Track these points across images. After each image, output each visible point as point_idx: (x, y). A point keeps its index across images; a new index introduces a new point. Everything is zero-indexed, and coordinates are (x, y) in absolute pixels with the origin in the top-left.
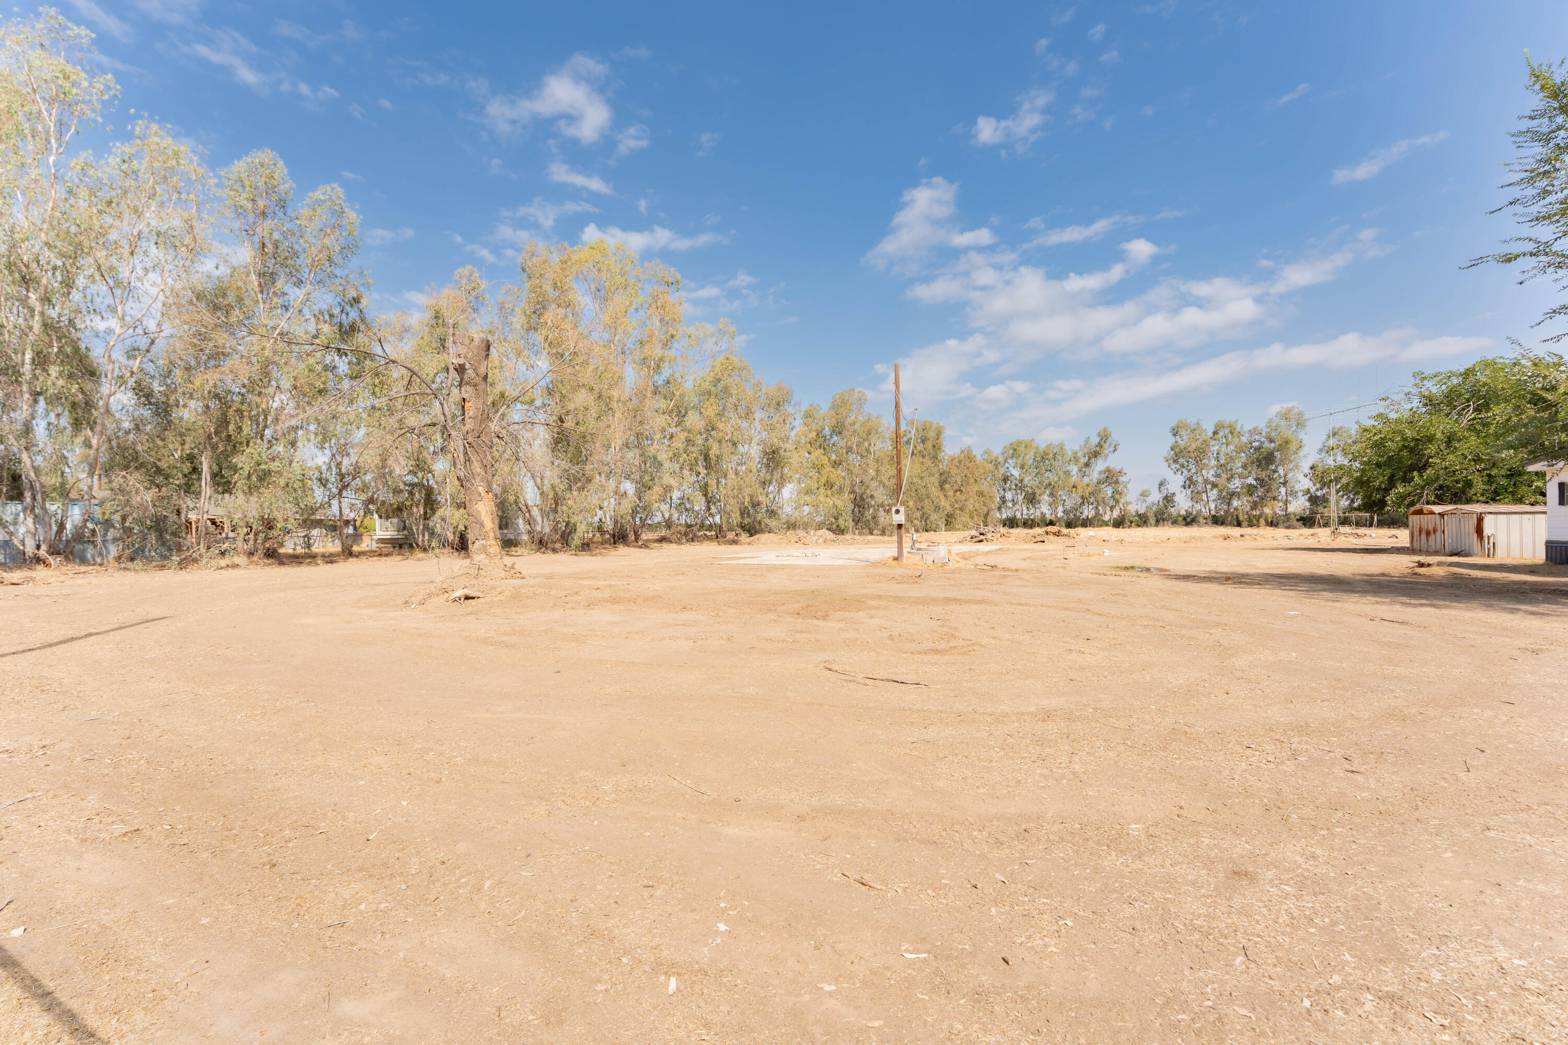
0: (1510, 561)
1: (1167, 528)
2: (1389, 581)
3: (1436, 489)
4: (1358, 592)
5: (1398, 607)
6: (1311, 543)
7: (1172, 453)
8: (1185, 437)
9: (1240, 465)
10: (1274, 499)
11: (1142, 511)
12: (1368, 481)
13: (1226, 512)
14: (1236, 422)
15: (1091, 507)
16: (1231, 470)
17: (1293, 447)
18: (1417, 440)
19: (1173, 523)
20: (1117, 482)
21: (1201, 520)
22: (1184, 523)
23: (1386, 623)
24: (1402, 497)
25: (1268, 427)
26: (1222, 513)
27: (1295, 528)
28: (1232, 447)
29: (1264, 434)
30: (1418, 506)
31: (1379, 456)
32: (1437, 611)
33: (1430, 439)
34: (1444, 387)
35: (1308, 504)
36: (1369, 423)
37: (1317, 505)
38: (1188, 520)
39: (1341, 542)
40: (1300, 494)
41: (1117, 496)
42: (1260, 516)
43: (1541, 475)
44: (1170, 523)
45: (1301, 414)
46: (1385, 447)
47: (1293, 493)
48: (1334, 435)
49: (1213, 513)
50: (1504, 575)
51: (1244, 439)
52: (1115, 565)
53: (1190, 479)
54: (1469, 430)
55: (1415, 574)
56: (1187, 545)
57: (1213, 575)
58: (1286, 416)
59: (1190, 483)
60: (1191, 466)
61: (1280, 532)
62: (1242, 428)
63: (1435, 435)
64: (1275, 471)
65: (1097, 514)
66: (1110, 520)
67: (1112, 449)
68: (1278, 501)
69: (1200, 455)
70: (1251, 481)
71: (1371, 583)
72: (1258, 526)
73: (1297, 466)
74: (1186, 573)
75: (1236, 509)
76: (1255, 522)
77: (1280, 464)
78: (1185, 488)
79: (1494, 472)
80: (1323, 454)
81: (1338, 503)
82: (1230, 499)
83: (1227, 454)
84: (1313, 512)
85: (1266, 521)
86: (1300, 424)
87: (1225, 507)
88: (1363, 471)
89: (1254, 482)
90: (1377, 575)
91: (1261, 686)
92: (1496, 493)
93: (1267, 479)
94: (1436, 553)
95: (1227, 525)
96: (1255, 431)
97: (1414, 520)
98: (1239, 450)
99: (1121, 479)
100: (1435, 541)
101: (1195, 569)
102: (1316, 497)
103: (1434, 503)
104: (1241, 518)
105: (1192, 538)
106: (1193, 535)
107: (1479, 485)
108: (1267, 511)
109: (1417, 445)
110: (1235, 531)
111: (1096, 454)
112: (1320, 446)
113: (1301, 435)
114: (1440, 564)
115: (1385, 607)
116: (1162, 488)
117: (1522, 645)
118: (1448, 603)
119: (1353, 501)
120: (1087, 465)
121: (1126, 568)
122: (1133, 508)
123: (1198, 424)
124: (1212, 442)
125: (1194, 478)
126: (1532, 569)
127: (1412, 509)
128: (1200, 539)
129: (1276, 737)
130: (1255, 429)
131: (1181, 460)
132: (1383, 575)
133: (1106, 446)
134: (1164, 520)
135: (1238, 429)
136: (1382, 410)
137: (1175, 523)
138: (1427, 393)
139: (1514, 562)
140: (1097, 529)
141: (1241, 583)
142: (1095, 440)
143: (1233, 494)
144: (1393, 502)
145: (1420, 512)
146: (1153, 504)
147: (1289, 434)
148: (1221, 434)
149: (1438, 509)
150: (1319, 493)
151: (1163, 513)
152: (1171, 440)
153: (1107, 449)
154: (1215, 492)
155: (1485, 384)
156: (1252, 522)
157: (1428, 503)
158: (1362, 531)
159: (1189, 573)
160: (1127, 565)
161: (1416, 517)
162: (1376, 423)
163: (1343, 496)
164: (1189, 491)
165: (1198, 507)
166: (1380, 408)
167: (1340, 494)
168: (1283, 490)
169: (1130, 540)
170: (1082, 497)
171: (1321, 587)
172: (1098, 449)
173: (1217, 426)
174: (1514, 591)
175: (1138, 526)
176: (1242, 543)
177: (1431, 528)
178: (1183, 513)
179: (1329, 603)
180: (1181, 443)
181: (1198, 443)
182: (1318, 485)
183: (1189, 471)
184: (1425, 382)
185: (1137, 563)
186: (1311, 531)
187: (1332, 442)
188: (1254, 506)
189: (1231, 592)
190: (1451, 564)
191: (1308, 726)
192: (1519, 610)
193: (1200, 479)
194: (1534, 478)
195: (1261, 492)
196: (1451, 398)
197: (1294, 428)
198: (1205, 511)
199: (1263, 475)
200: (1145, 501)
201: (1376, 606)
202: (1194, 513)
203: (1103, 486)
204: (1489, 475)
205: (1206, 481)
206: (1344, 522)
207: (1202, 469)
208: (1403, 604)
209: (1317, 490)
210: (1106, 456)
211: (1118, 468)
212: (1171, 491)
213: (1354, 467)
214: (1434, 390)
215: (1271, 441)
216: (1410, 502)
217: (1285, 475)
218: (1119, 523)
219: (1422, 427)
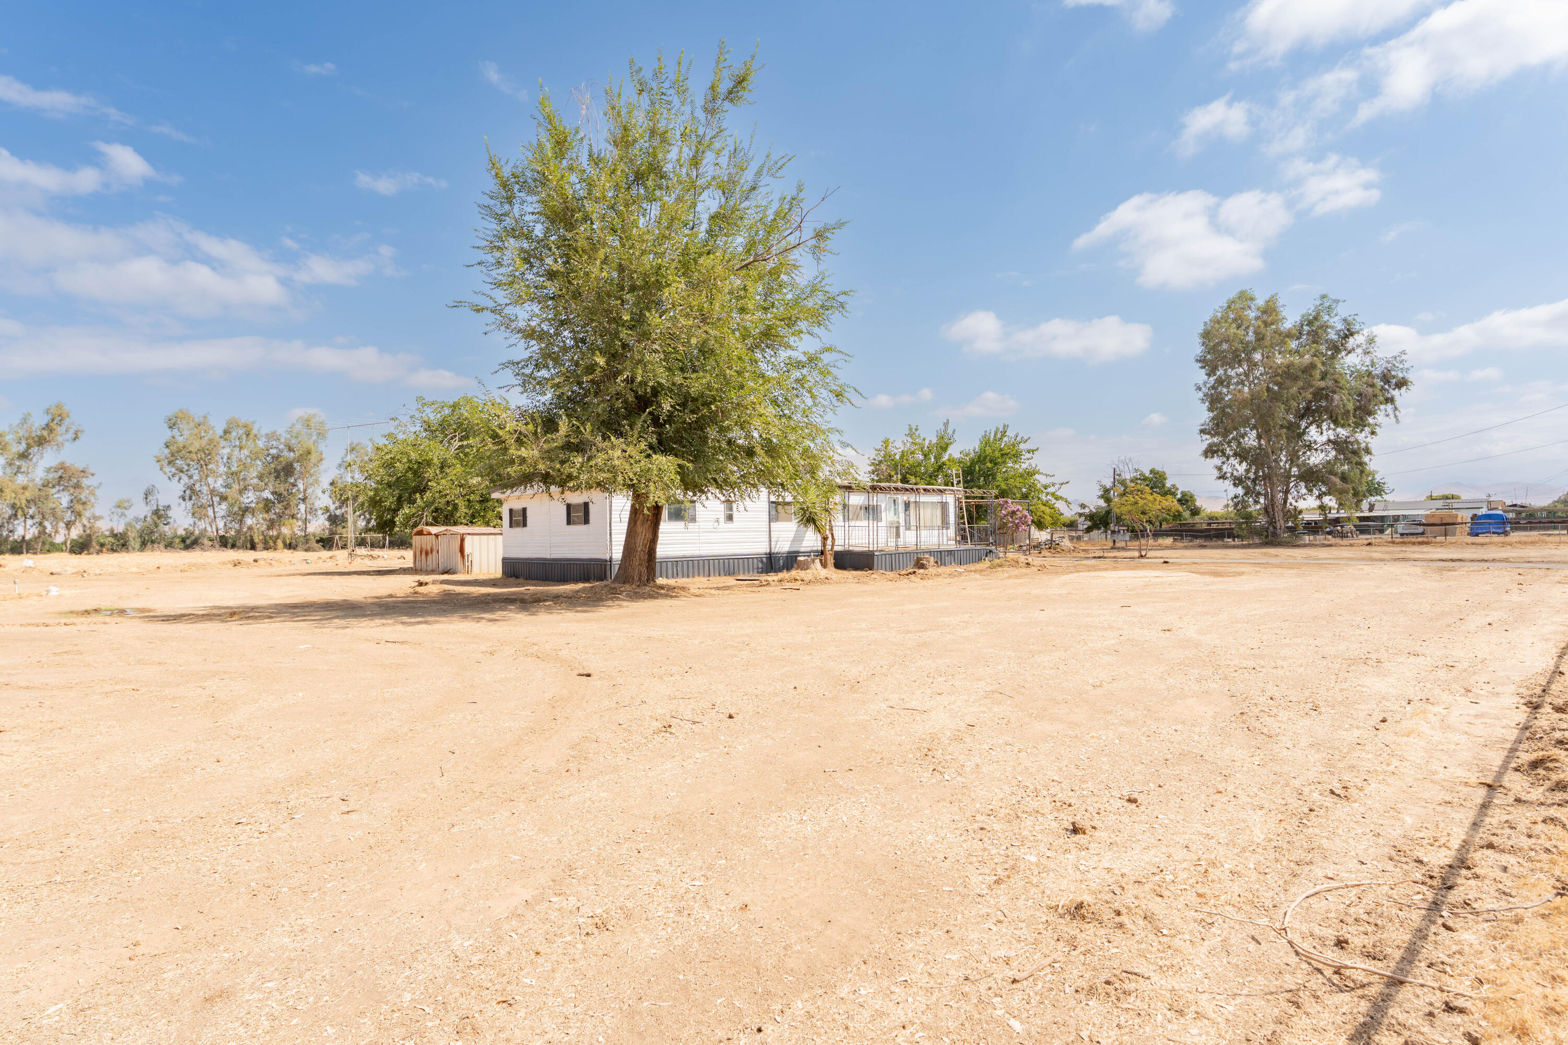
0: (481, 577)
1: (157, 553)
2: (395, 602)
3: (433, 512)
4: (369, 615)
5: (400, 627)
6: (330, 566)
7: (167, 451)
8: (186, 433)
9: (255, 474)
10: (293, 517)
11: (120, 529)
12: (381, 501)
13: (238, 532)
14: (253, 423)
15: (29, 522)
16: (244, 479)
17: (313, 458)
18: (419, 463)
19: (166, 547)
20: (77, 486)
21: (206, 542)
22: (182, 546)
23: (390, 645)
24: (408, 518)
25: (288, 432)
26: (233, 533)
27: (314, 551)
28: (246, 452)
29: (283, 440)
30: (419, 528)
31: (390, 475)
32: (429, 627)
33: (429, 463)
34: (439, 415)
35: (327, 524)
36: (382, 442)
37: (337, 525)
38: (188, 542)
39: (358, 565)
40: (320, 512)
41: (79, 507)
42: (277, 537)
43: (500, 502)
44: (162, 546)
45: (322, 423)
46: (394, 467)
47: (312, 511)
48: (352, 450)
49: (221, 533)
50: (477, 588)
51: (261, 444)
52: (67, 609)
53: (191, 488)
54: (456, 458)
55: (416, 593)
56: (184, 574)
57: (215, 611)
58: (307, 423)
59: (191, 493)
60: (192, 471)
61: (299, 555)
62: (259, 430)
63: (432, 459)
64: (294, 485)
65: (43, 532)
66: (65, 543)
67: (70, 435)
68: (297, 519)
69: (205, 457)
70: (267, 494)
71: (380, 605)
72: (275, 549)
73: (317, 481)
74: (179, 612)
75: (250, 528)
76: (271, 544)
77: (299, 478)
78: (184, 500)
79: (472, 497)
80: (342, 470)
81: (356, 523)
82: (243, 516)
83: (240, 460)
84: (333, 533)
85: (284, 543)
86: (321, 435)
87: (237, 526)
88: (376, 490)
89: (271, 497)
90: (386, 597)
91: (260, 741)
92: (473, 516)
93: (285, 493)
94: (433, 572)
95: (239, 548)
96: (272, 436)
97: (416, 540)
98: (255, 456)
99: (85, 482)
100: (432, 561)
101: (191, 605)
102: (336, 516)
103: (432, 525)
104: (256, 540)
105: (191, 565)
106: (194, 561)
107: (463, 509)
108: (285, 531)
109: (419, 467)
110: (247, 556)
111: (41, 442)
112: (339, 461)
113: (322, 447)
114: (434, 582)
115: (388, 629)
116: (150, 498)
117: (485, 649)
118: (437, 619)
119: (368, 522)
120: (24, 456)
121: (87, 612)
122: (106, 525)
123: (205, 417)
124: (223, 443)
125: (197, 487)
126: (493, 583)
127: (415, 530)
128: (203, 566)
129: (273, 799)
130: (274, 433)
131: (179, 462)
132: (391, 596)
133: (60, 430)
134: (153, 542)
135: (255, 431)
136: (392, 430)
137: (169, 545)
138: (426, 419)
139: (484, 577)
140: (39, 556)
141: (248, 618)
142: (39, 421)
143: (245, 510)
144: (401, 523)
145: (420, 533)
146: (137, 520)
147: (310, 444)
148: (234, 434)
149: (434, 530)
150: (338, 512)
151: (152, 532)
152: (167, 434)
153: (61, 433)
154: (224, 506)
155: (466, 419)
156: (268, 545)
157: (427, 524)
158: (376, 552)
159: (183, 612)
160: (89, 608)
161: (418, 537)
162: (387, 443)
163: (360, 516)
164: (189, 504)
165: (202, 525)
166: (391, 427)
167: (358, 513)
168: (302, 507)
169: (98, 571)
170: (13, 506)
171: (335, 613)
172: (45, 433)
173: (230, 423)
174: (482, 602)
175: (113, 550)
176: (256, 570)
177: (429, 549)
178: (181, 532)
179: (340, 631)
180: (180, 439)
181: (204, 442)
182: (337, 504)
183: (190, 477)
184: (426, 408)
185: (104, 604)
186: (330, 553)
187: (349, 458)
188: (271, 524)
189: (235, 628)
190: (443, 582)
191: (309, 774)
192: (482, 618)
193: (205, 489)
194: (496, 504)
195: (278, 508)
196: (443, 426)
197: (315, 438)
198: (211, 531)
199: (281, 488)
200: (123, 514)
201: (382, 628)
202: (197, 532)
203: (54, 491)
204: (469, 500)
205: (213, 492)
206: (361, 543)
207: (207, 476)
208: (403, 623)
209: (336, 509)
210: (59, 446)
211: (80, 465)
212: (162, 504)
213: (368, 486)
214: (432, 416)
215: (291, 449)
216: (413, 522)
217: (305, 490)
218: (81, 547)
219: (423, 450)
